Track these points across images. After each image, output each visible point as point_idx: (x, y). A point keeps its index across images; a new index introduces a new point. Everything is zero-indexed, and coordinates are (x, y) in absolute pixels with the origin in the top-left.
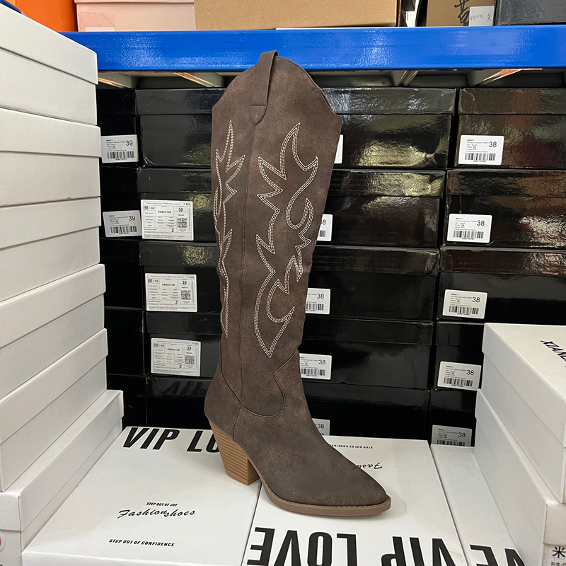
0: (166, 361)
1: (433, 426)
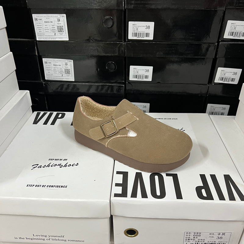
0: (53, 72)
1: (208, 104)
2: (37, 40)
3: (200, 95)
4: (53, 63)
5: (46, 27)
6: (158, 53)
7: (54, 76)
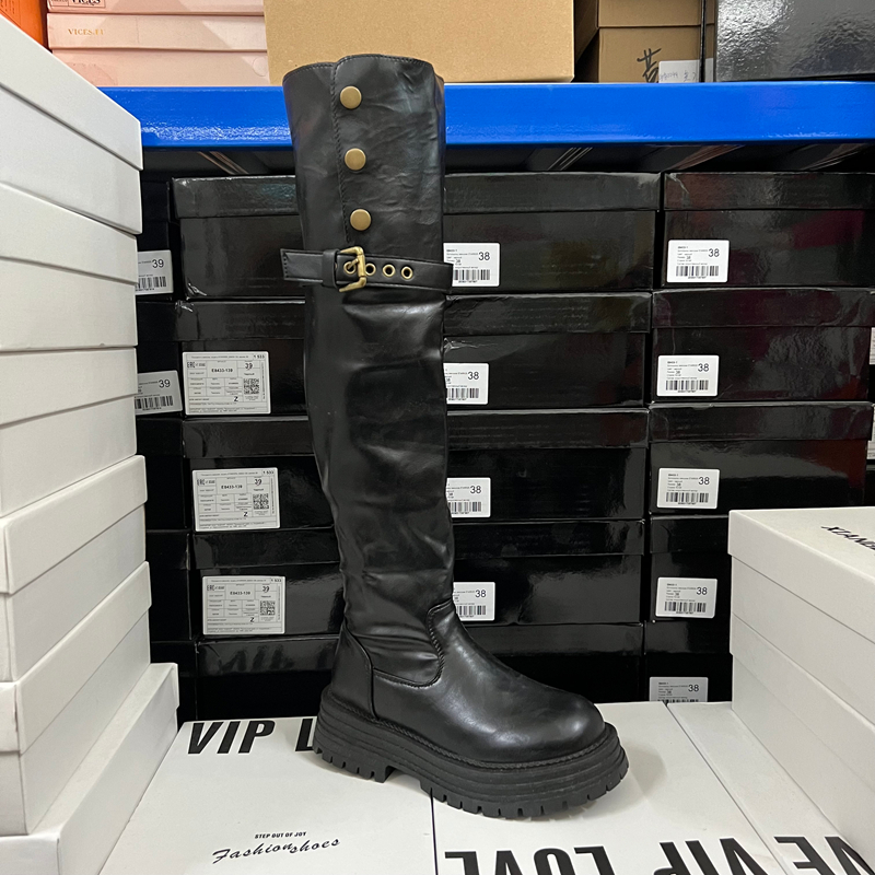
0: (227, 612)
1: (651, 678)
2: (198, 530)
3: (624, 654)
4: (229, 588)
5: (224, 498)
6: (505, 548)
7: (229, 624)
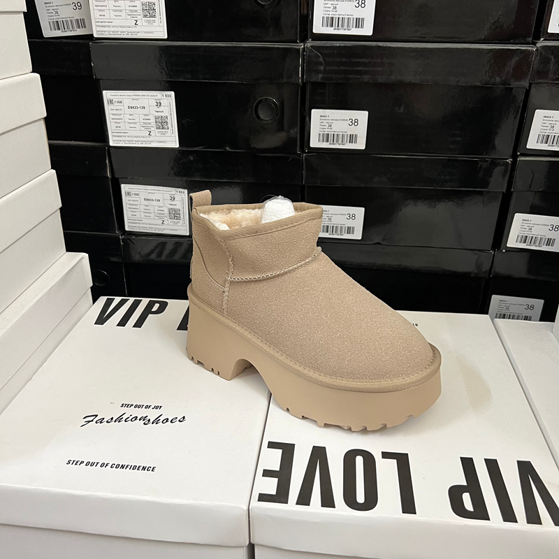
0: (143, 215)
2: (111, 144)
3: (473, 275)
5: (130, 117)
6: (376, 179)
7: (146, 224)
